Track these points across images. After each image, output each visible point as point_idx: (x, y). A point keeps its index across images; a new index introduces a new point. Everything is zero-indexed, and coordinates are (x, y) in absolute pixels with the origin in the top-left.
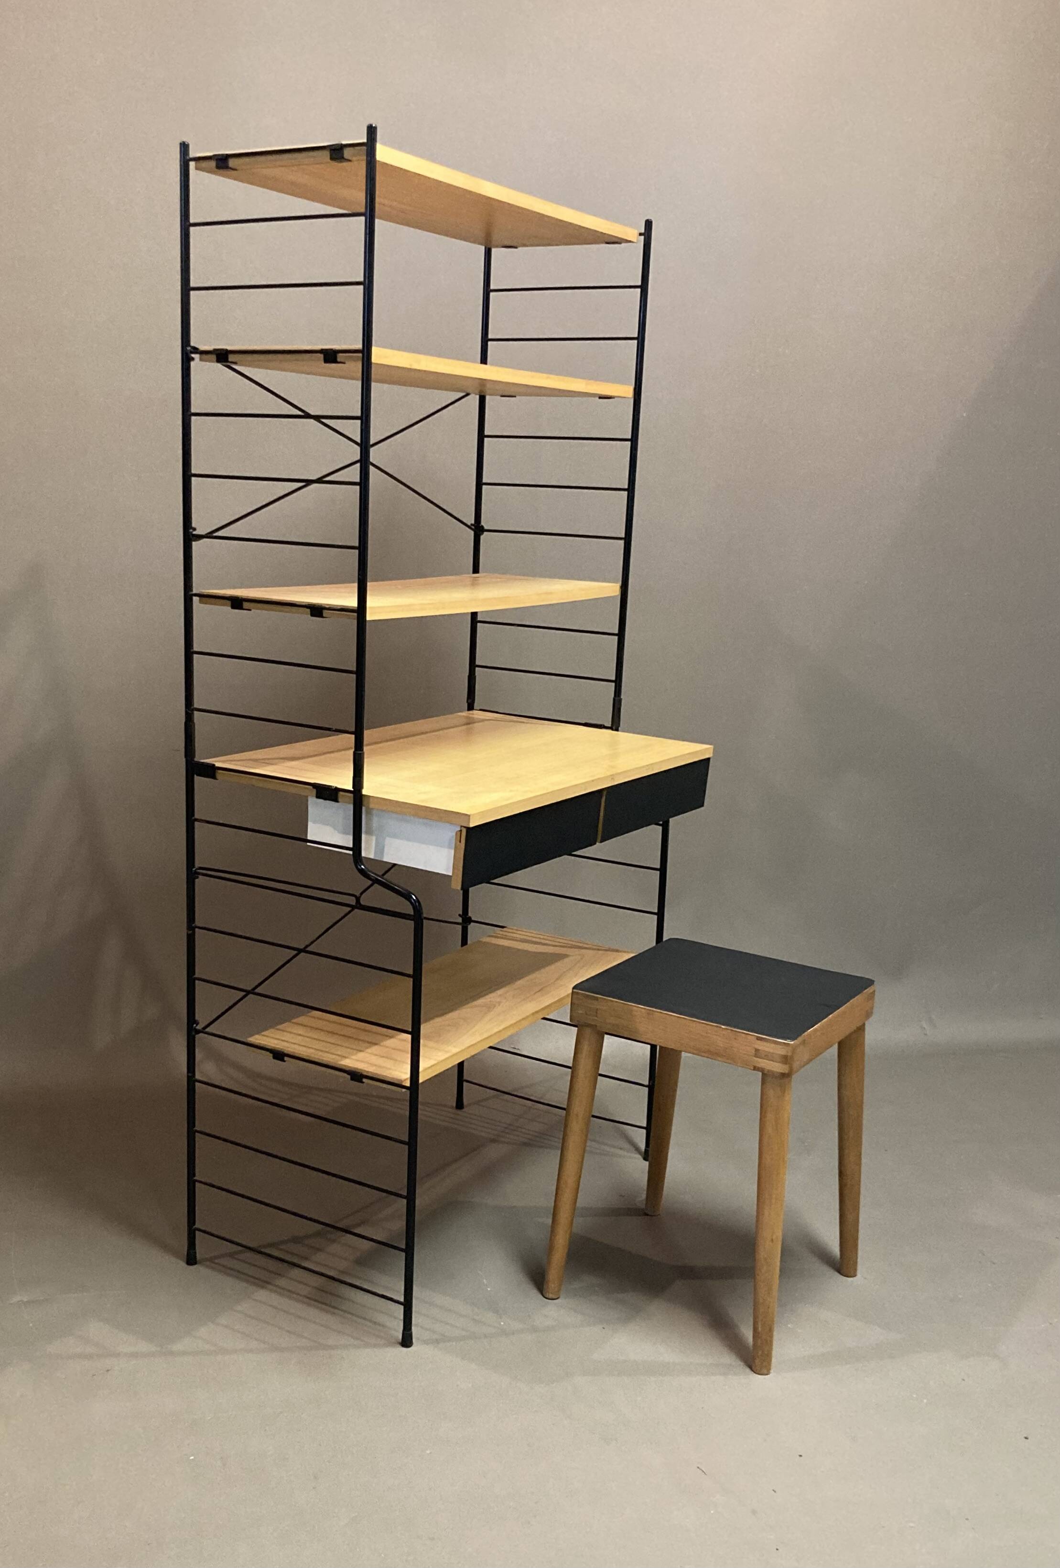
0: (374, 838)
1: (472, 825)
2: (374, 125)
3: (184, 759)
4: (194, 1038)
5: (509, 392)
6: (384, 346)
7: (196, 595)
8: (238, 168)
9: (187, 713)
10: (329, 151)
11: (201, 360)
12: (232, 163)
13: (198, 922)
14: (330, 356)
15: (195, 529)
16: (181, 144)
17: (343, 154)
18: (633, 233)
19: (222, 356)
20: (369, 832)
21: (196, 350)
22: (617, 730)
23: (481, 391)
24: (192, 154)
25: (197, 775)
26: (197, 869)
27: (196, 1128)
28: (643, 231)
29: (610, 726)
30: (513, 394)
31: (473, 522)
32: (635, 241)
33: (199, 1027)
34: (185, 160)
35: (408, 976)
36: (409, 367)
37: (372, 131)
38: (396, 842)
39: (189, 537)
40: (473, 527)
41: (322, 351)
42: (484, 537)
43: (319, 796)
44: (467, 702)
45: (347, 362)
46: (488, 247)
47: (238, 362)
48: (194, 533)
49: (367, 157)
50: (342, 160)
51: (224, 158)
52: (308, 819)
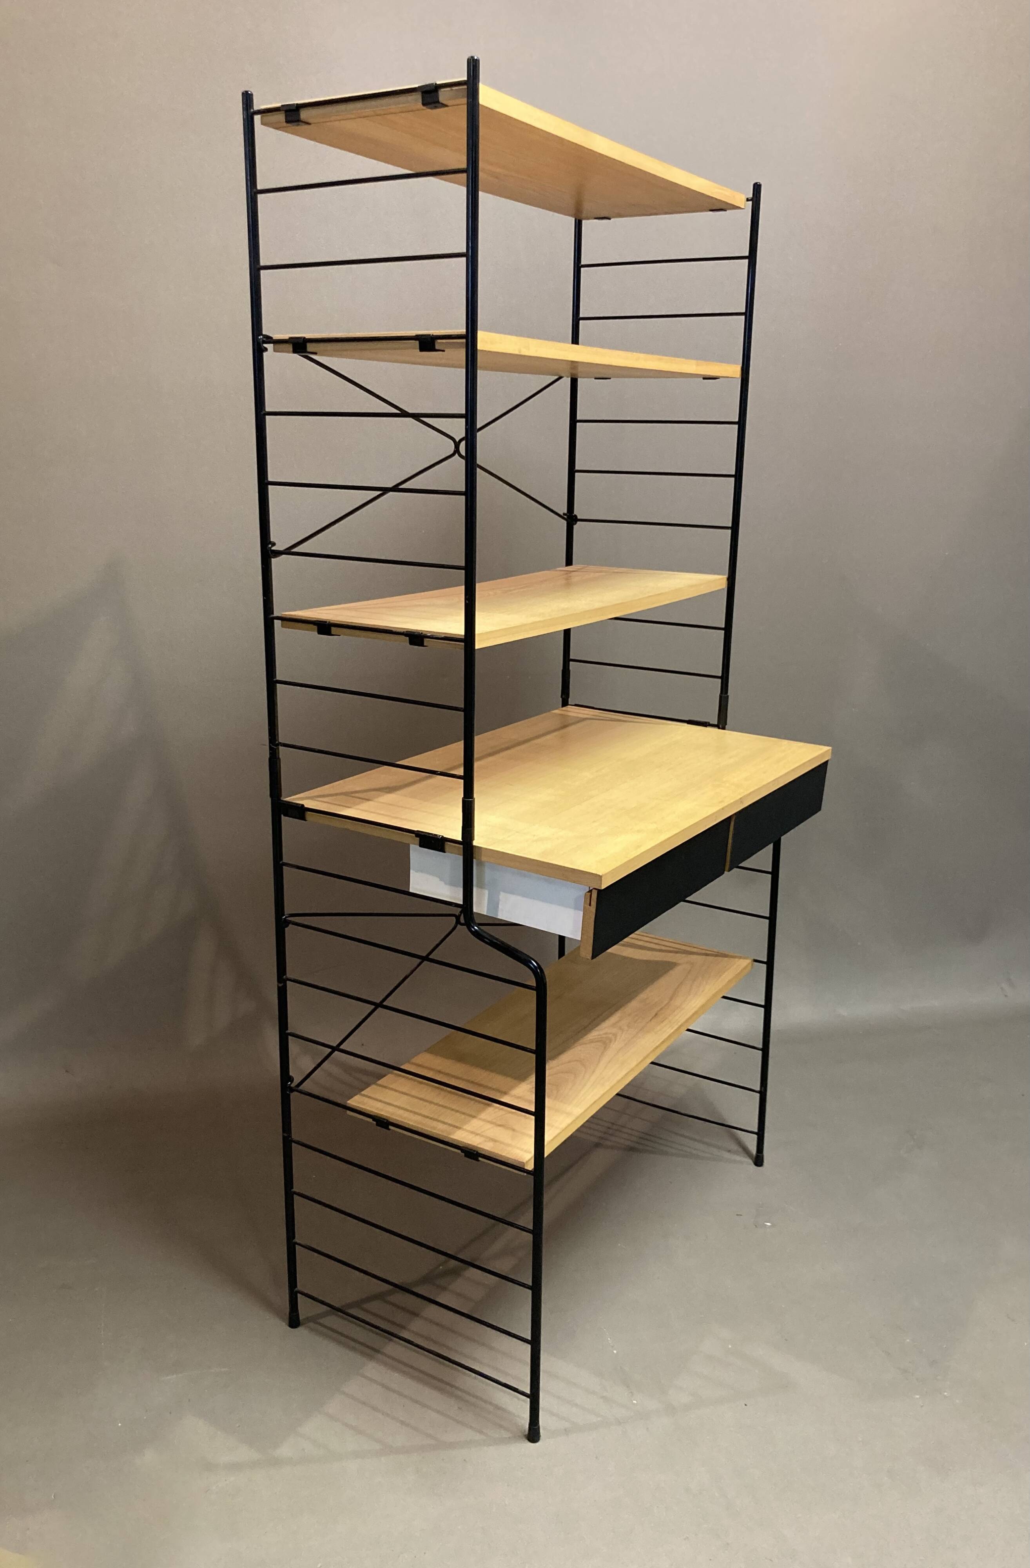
0: (486, 892)
1: (603, 887)
2: (476, 58)
3: (270, 799)
4: (289, 1096)
5: (603, 374)
6: (490, 330)
7: (278, 618)
8: (310, 121)
9: (271, 748)
10: (420, 93)
11: (275, 351)
12: (304, 114)
13: (289, 974)
14: (427, 343)
15: (274, 544)
16: (243, 93)
17: (438, 98)
18: (741, 198)
19: (300, 346)
20: (481, 886)
21: (269, 340)
22: (724, 728)
23: (572, 374)
24: (258, 105)
25: (284, 815)
26: (286, 917)
27: (294, 1190)
28: (751, 196)
29: (716, 723)
30: (609, 377)
31: (566, 512)
32: (743, 207)
33: (293, 1085)
34: (249, 114)
35: (530, 1051)
36: (517, 352)
37: (473, 65)
38: (513, 898)
39: (268, 553)
40: (566, 517)
41: (417, 338)
42: (577, 527)
43: (422, 845)
44: (562, 697)
45: (446, 350)
46: (578, 219)
47: (318, 353)
48: (273, 548)
49: (468, 99)
50: (437, 105)
51: (294, 108)
52: (410, 868)
